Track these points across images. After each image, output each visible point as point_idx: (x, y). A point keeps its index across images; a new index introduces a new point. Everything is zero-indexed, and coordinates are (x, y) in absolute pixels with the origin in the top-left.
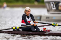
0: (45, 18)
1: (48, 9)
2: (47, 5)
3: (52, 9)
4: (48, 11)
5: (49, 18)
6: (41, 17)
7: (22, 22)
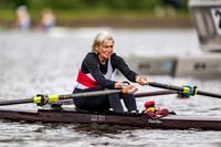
0: (191, 68)
1: (203, 32)
2: (199, 17)
3: (215, 32)
4: (202, 40)
5: (204, 66)
6: (175, 63)
7: (79, 80)
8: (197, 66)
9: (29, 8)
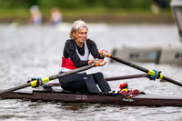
8: (177, 56)
9: (41, 7)
